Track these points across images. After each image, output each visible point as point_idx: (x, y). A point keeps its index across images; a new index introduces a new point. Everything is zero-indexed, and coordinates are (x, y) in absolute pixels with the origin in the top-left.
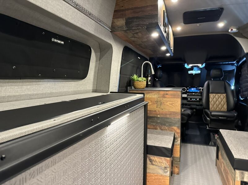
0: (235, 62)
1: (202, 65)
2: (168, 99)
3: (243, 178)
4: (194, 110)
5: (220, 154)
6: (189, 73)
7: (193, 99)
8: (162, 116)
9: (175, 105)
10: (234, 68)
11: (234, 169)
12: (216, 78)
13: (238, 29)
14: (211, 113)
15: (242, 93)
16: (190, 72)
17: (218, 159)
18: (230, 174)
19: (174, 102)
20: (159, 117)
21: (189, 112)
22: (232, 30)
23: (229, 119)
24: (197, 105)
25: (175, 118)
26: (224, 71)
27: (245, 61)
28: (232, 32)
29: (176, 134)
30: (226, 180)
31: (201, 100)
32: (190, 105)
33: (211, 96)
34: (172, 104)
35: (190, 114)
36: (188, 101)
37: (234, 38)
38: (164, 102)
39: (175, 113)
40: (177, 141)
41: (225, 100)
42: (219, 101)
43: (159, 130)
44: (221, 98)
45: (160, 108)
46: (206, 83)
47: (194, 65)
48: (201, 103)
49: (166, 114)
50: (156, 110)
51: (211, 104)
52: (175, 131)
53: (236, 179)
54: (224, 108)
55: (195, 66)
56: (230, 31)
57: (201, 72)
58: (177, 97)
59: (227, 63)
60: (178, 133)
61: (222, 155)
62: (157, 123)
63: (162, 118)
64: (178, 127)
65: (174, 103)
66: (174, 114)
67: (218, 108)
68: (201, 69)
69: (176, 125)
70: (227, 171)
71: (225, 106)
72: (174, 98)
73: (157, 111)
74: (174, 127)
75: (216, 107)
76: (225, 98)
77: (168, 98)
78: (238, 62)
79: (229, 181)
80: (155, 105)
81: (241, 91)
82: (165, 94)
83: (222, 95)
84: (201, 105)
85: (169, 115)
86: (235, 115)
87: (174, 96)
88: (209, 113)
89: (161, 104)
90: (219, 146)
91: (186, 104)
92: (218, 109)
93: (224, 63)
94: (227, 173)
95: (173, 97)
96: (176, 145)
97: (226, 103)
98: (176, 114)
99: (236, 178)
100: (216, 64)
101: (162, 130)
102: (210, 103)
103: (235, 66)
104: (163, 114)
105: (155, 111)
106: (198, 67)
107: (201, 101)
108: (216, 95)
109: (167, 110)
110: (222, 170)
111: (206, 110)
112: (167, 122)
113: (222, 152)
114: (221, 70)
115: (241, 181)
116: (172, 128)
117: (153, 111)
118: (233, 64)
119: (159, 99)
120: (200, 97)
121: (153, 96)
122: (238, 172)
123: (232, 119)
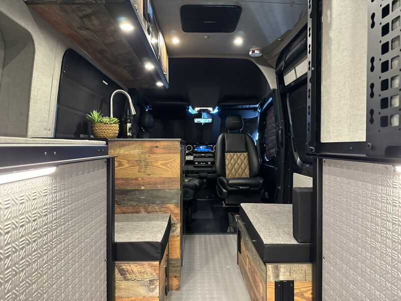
0: (257, 106)
1: (214, 109)
2: (159, 156)
3: (277, 276)
4: (205, 180)
5: (242, 243)
6: (195, 122)
7: (203, 162)
8: (149, 187)
9: (170, 166)
10: (257, 115)
11: (265, 263)
12: (233, 129)
13: (262, 51)
14: (228, 181)
15: (267, 152)
16: (196, 120)
17: (240, 253)
18: (259, 274)
19: (169, 161)
21: (196, 182)
22: (253, 52)
23: (252, 189)
24: (209, 173)
25: (170, 189)
26: (244, 119)
27: (271, 104)
28: (254, 55)
29: (174, 217)
30: (253, 284)
31: (213, 163)
32: (197, 172)
33: (228, 156)
34: (165, 165)
35: (198, 184)
36: (195, 167)
37: (256, 66)
39: (171, 180)
40: (176, 229)
41: (246, 161)
42: (238, 164)
43: (143, 214)
44: (241, 159)
45: (144, 172)
46: (220, 137)
47: (202, 108)
48: (214, 169)
49: (156, 184)
50: (137, 176)
51: (228, 169)
52: (172, 212)
53: (268, 280)
54: (245, 174)
55: (204, 111)
56: (250, 53)
57: (212, 120)
58: (174, 151)
59: (248, 106)
60: (176, 215)
61: (246, 244)
62: (140, 200)
63: (148, 191)
64: (176, 204)
65: (168, 163)
66: (170, 182)
67: (237, 174)
68: (212, 116)
69: (174, 201)
70: (254, 269)
71: (247, 171)
72: (169, 153)
73: (139, 179)
74: (169, 205)
75: (234, 174)
76: (246, 159)
77: (160, 154)
78: (262, 106)
79: (257, 286)
80: (137, 168)
81: (267, 149)
83: (242, 153)
84: (214, 172)
85: (161, 184)
86: (261, 182)
87: (169, 150)
88: (225, 181)
89: (146, 165)
90: (240, 230)
91: (192, 172)
92: (237, 176)
93: (244, 106)
94: (253, 272)
95: (167, 152)
96: (174, 236)
97: (248, 166)
98: (172, 182)
99: (268, 277)
100: (233, 108)
101: (149, 212)
102: (226, 167)
103: (258, 112)
104: (149, 184)
105: (136, 179)
106: (208, 112)
107: (214, 166)
108: (234, 155)
109: (157, 176)
110: (247, 269)
111: (222, 178)
112: (157, 197)
113: (246, 238)
114: (240, 117)
115: (275, 282)
116: (167, 208)
117: (132, 179)
118: (255, 109)
119: (142, 156)
120: (212, 160)
121: (132, 152)
122: (270, 266)
123: (256, 189)
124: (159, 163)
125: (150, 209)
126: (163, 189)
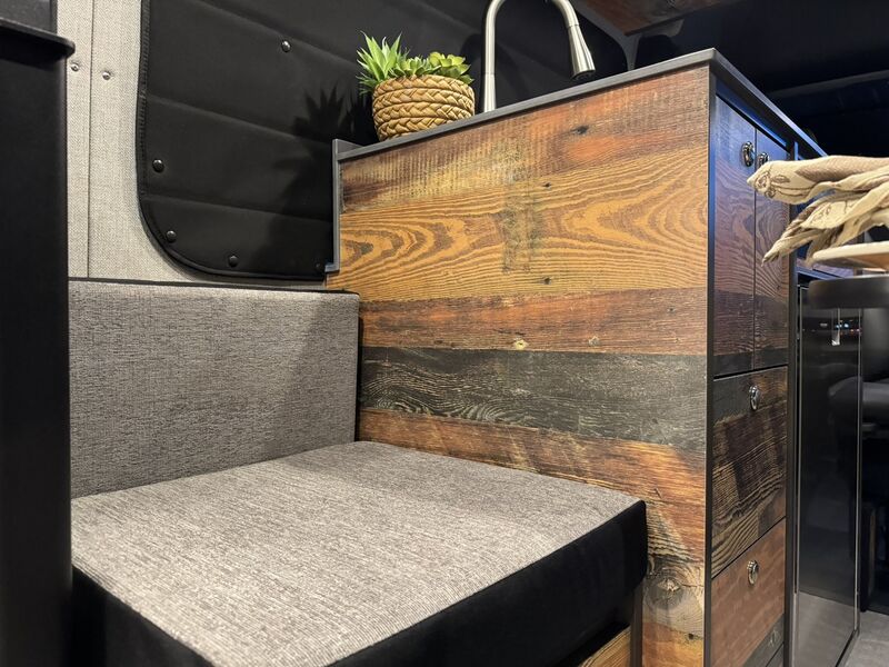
20: (525, 353)
38: (556, 214)
82: (569, 133)
124: (592, 214)
125: (548, 452)
126: (611, 358)
